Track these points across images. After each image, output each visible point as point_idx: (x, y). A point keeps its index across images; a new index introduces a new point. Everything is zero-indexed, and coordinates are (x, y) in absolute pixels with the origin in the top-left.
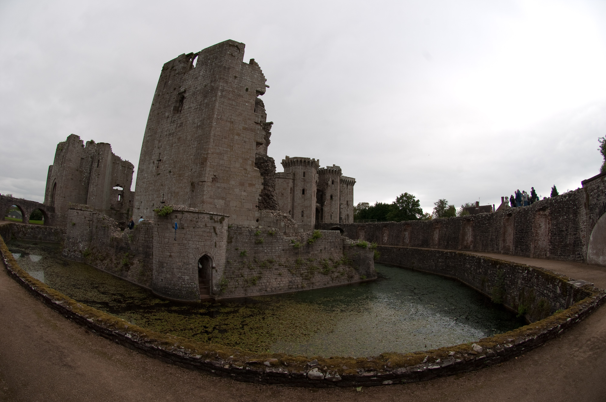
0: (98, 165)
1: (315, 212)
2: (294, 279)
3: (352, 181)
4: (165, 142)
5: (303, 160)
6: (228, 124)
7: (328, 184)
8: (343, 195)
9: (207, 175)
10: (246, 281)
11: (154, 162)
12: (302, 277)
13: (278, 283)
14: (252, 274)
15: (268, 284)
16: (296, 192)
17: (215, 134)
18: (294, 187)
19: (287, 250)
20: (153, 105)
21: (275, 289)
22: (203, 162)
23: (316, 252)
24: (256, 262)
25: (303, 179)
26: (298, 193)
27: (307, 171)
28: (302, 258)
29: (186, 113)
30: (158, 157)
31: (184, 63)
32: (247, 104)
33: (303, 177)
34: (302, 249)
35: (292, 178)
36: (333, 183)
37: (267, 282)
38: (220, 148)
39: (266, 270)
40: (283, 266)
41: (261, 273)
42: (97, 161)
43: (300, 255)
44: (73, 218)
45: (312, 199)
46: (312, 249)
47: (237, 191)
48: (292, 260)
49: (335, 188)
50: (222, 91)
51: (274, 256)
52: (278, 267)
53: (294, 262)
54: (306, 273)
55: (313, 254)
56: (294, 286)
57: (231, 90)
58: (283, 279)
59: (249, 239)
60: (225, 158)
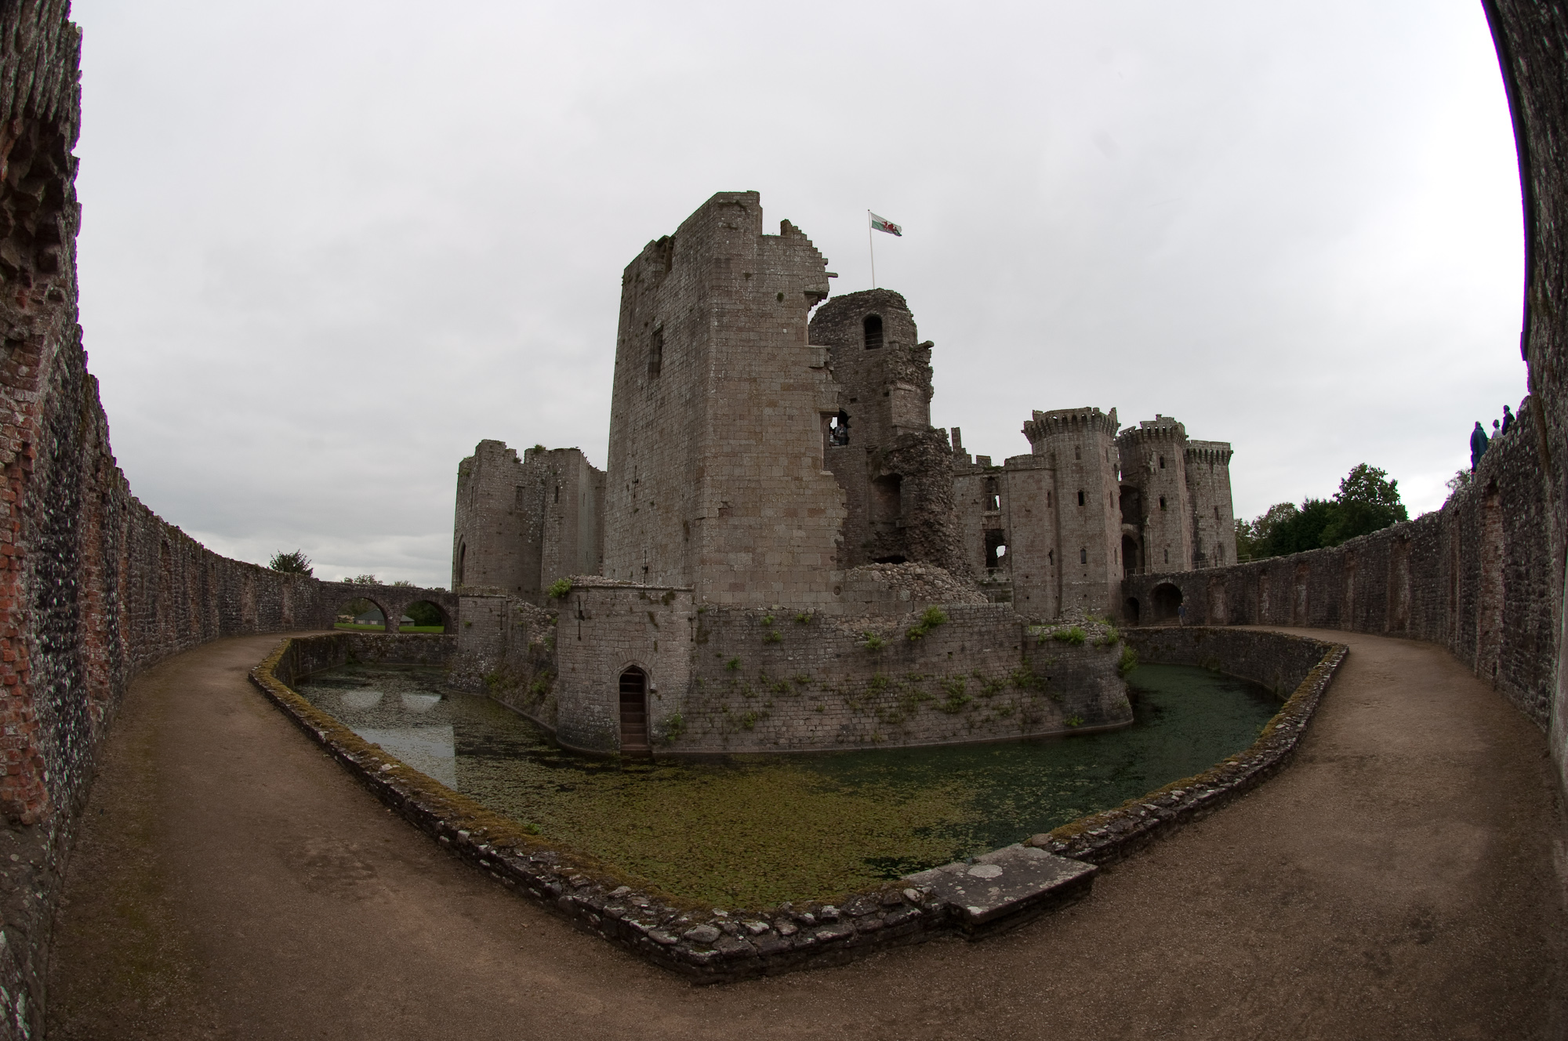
0: (557, 497)
1: (1120, 549)
2: (855, 721)
3: (1223, 452)
4: (642, 443)
5: (1069, 416)
6: (746, 386)
7: (1149, 469)
8: (1203, 492)
9: (707, 505)
10: (730, 721)
11: (628, 486)
12: (881, 717)
13: (810, 728)
14: (749, 707)
15: (784, 729)
16: (1062, 503)
17: (715, 414)
18: (1056, 489)
19: (848, 656)
20: (617, 363)
21: (800, 740)
22: (697, 476)
23: (935, 659)
24: (763, 682)
25: (1076, 465)
26: (1069, 504)
27: (1084, 444)
28: (890, 674)
29: (667, 375)
30: (633, 475)
31: (655, 262)
32: (785, 331)
33: (1075, 461)
34: (891, 653)
35: (1047, 467)
36: (1162, 466)
37: (784, 725)
38: (731, 442)
39: (786, 699)
40: (834, 691)
41: (770, 706)
42: (554, 489)
43: (885, 668)
44: (467, 613)
45: (1103, 514)
46: (924, 651)
47: (780, 529)
48: (860, 678)
49: (1169, 478)
50: (721, 315)
51: (812, 670)
52: (817, 694)
53: (864, 682)
54: (893, 710)
55: (926, 664)
56: (852, 738)
57: (742, 307)
58: (826, 721)
59: (749, 635)
60: (746, 461)
